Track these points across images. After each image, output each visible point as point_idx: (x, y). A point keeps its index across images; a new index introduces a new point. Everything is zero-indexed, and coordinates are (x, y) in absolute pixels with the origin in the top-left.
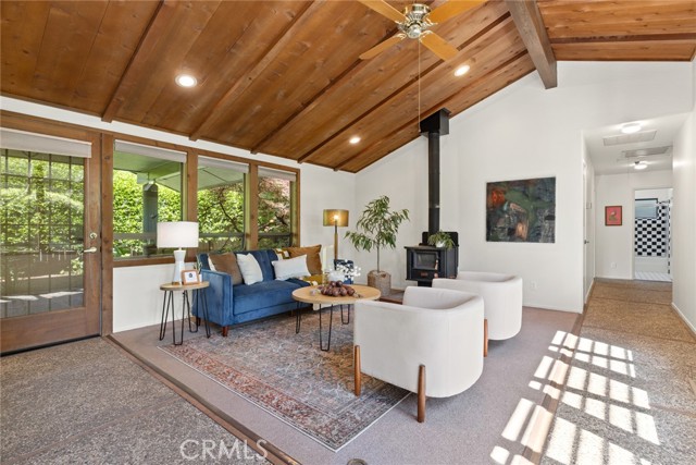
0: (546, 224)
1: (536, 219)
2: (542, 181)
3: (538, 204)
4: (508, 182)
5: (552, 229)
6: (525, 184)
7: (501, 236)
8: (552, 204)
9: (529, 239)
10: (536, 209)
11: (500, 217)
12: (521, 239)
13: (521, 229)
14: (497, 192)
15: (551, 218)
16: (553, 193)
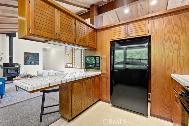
0: (37, 61)
1: (36, 61)
2: (37, 54)
3: (36, 58)
4: (30, 53)
5: (38, 62)
6: (33, 54)
7: (28, 64)
8: (38, 58)
9: (34, 64)
10: (35, 59)
11: (28, 60)
12: (33, 64)
13: (33, 62)
14: (27, 55)
15: (38, 60)
16: (38, 56)
